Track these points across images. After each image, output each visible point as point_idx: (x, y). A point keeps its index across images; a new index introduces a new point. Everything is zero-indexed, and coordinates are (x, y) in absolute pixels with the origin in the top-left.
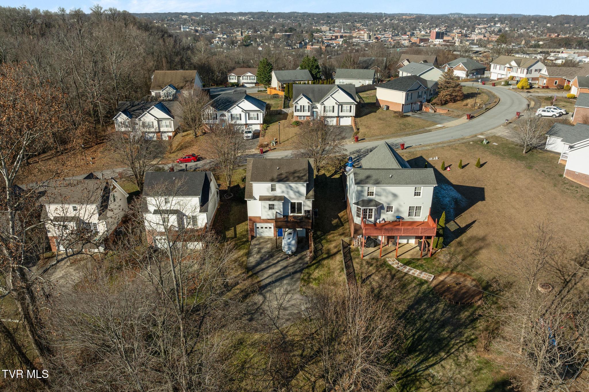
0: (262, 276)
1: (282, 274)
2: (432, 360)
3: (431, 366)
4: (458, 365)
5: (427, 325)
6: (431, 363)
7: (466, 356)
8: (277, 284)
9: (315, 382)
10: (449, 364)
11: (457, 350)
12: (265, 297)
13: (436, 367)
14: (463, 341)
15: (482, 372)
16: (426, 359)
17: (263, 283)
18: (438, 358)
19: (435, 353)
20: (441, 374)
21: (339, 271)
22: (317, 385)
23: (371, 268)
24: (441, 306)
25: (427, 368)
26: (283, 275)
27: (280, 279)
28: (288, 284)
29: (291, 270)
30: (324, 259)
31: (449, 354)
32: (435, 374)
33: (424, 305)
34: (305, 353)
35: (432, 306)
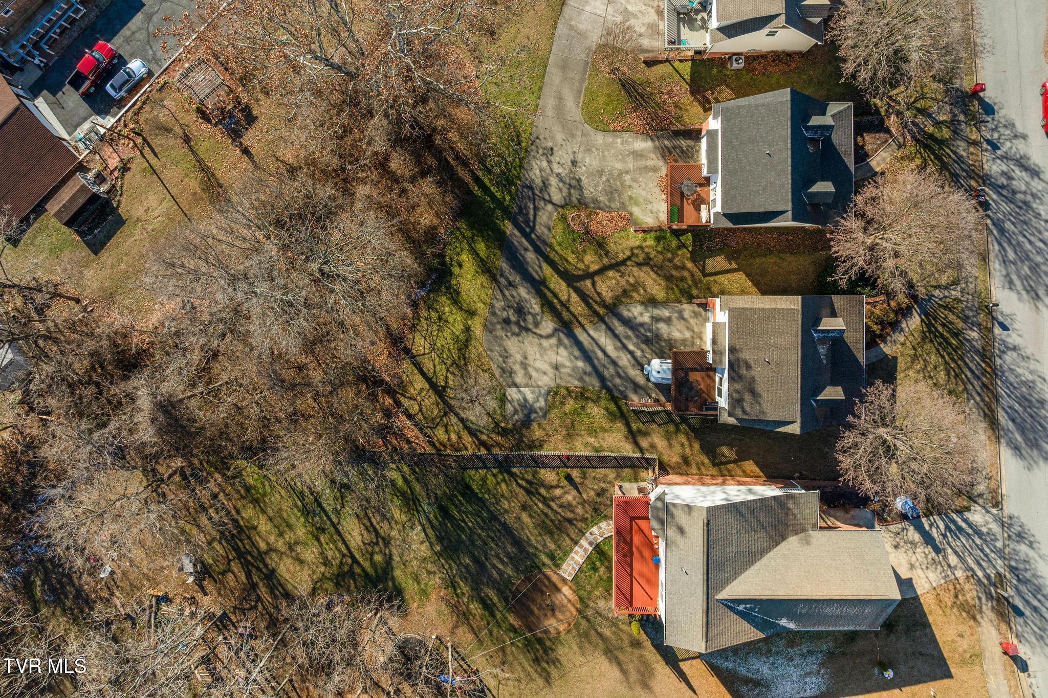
0: (596, 329)
1: (598, 359)
2: (431, 532)
3: (424, 530)
4: (424, 560)
5: (479, 543)
6: (427, 531)
7: (434, 573)
8: (577, 353)
9: (415, 400)
10: (424, 550)
11: (443, 566)
12: (548, 337)
13: (423, 535)
14: (454, 577)
15: (415, 583)
16: (433, 527)
17: (578, 332)
18: (433, 540)
19: (440, 539)
20: (415, 538)
21: (597, 445)
22: (413, 402)
23: (592, 493)
24: (509, 571)
25: (423, 525)
26: (596, 362)
27: (587, 356)
28: (574, 369)
29: (610, 371)
30: (628, 425)
31: (439, 555)
32: (415, 531)
33: (510, 549)
34: (448, 390)
35: (510, 558)
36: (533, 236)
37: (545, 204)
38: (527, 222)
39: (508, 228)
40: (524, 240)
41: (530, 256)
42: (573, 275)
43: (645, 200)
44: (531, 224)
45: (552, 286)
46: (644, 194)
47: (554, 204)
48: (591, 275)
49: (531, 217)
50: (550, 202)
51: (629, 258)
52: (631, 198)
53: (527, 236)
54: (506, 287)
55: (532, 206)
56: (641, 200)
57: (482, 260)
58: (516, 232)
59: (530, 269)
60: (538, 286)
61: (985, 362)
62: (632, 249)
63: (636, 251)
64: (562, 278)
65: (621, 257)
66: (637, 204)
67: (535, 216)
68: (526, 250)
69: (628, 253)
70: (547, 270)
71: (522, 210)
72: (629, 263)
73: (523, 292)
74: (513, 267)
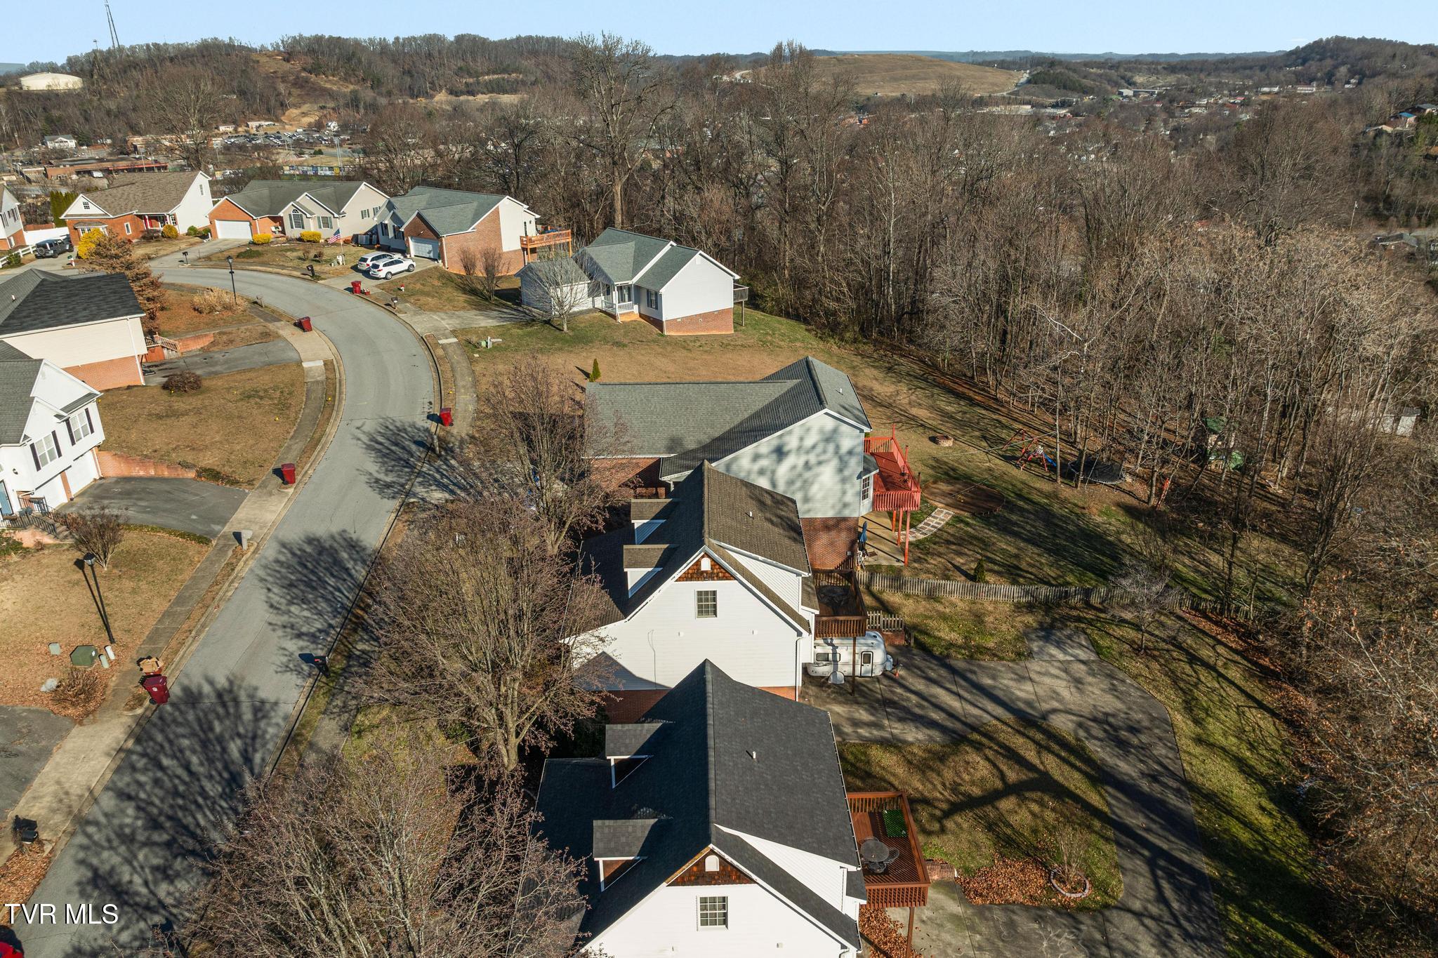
17: (1006, 715)
27: (981, 688)
36: (1146, 853)
37: (1146, 909)
38: (1170, 877)
39: (1207, 867)
40: (1165, 847)
41: (1136, 820)
42: (1043, 791)
43: (941, 926)
44: (1160, 873)
45: (1077, 775)
46: (947, 937)
47: (1129, 911)
48: (1010, 790)
49: (1165, 885)
50: (1138, 915)
51: (947, 814)
52: (972, 928)
53: (1158, 852)
54: (1161, 774)
55: (1175, 905)
56: (949, 925)
57: (1229, 813)
58: (1186, 858)
59: (1125, 800)
60: (1101, 776)
61: (357, 617)
62: (943, 830)
63: (936, 826)
64: (1062, 786)
65: (963, 820)
66: (955, 918)
67: (1159, 888)
68: (1148, 830)
69: (949, 824)
70: (1094, 799)
71: (1191, 896)
72: (944, 806)
73: (1126, 768)
74: (1163, 803)
